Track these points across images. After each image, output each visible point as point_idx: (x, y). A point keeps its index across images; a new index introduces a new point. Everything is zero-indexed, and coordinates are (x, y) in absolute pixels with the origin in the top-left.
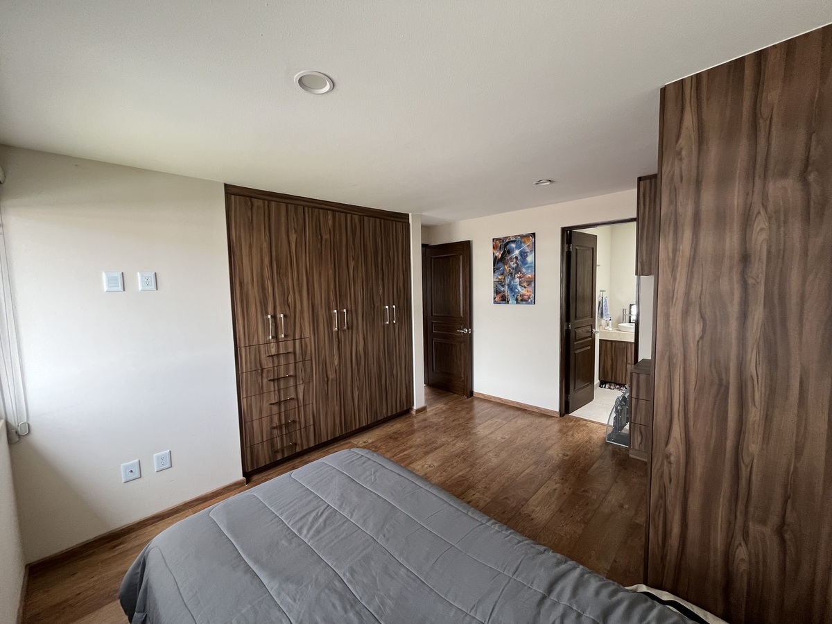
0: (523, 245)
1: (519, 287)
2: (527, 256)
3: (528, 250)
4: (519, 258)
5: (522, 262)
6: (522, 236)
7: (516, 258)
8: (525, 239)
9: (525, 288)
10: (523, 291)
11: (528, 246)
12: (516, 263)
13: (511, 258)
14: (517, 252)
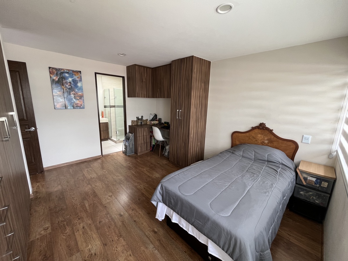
0: (74, 76)
1: (74, 100)
2: (78, 83)
3: (77, 79)
4: (72, 83)
5: (75, 86)
6: (73, 71)
7: (70, 83)
8: (76, 73)
9: (78, 100)
10: (77, 102)
11: (78, 77)
12: (71, 86)
13: (66, 82)
14: (70, 79)
